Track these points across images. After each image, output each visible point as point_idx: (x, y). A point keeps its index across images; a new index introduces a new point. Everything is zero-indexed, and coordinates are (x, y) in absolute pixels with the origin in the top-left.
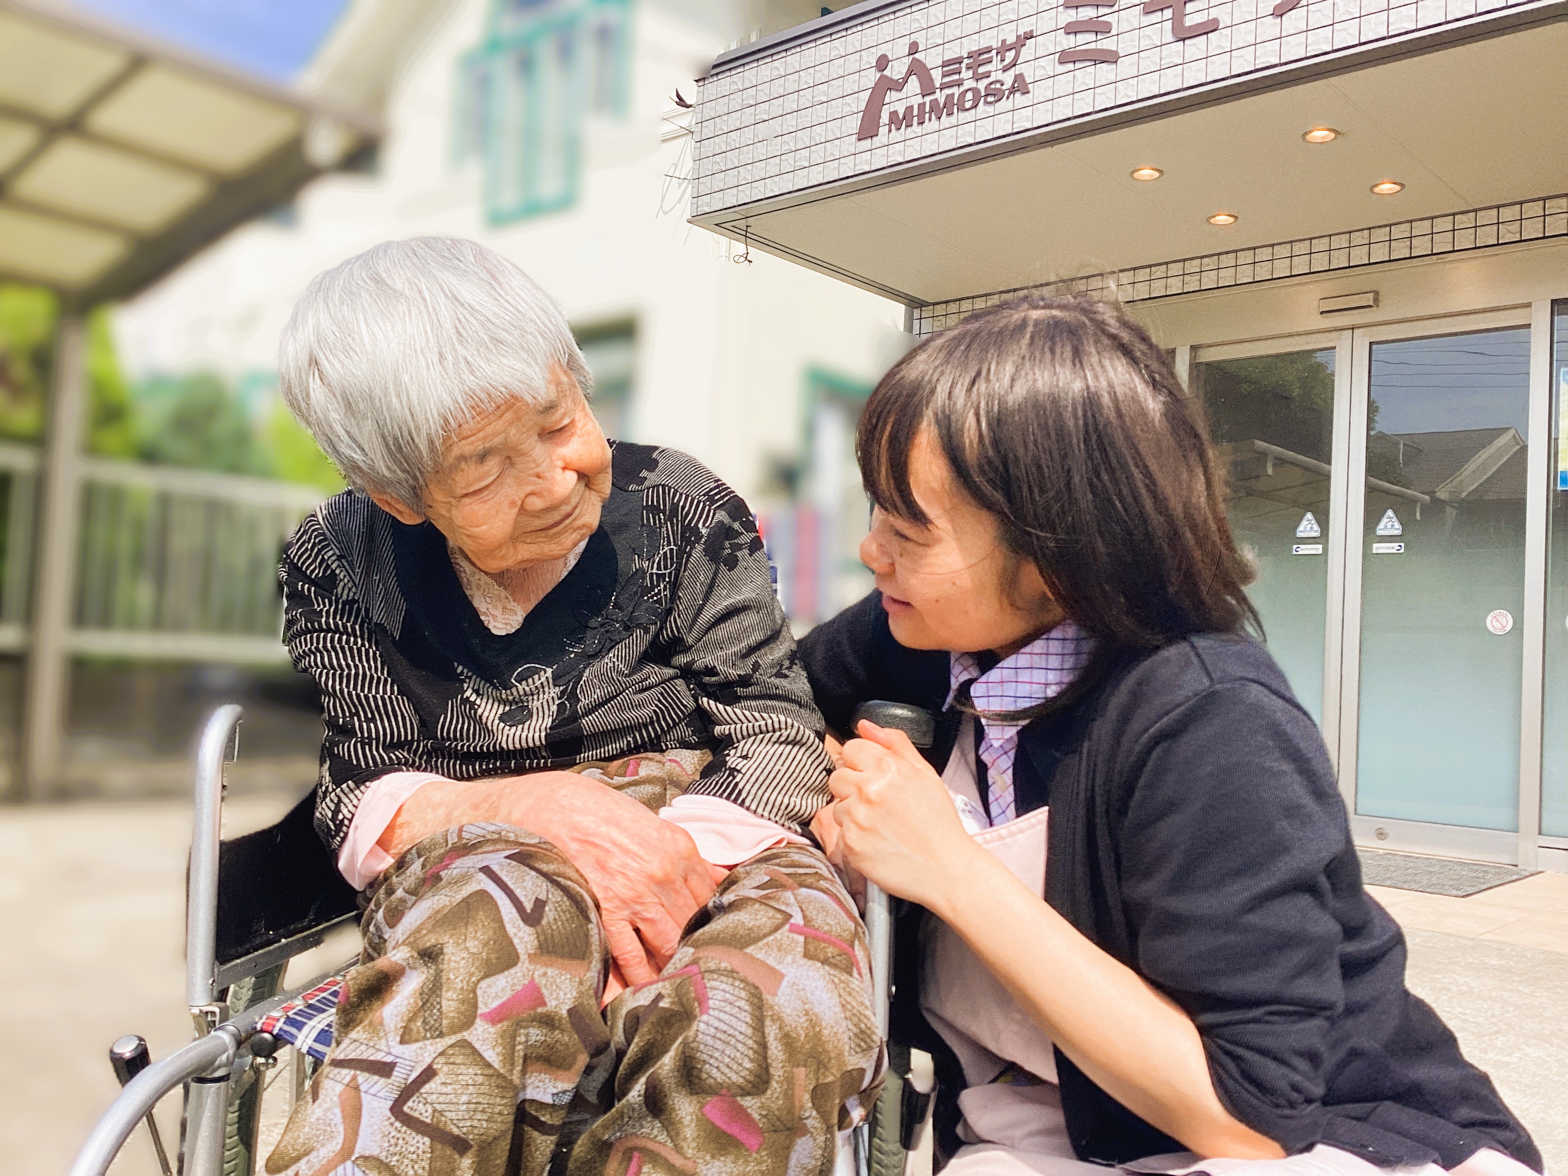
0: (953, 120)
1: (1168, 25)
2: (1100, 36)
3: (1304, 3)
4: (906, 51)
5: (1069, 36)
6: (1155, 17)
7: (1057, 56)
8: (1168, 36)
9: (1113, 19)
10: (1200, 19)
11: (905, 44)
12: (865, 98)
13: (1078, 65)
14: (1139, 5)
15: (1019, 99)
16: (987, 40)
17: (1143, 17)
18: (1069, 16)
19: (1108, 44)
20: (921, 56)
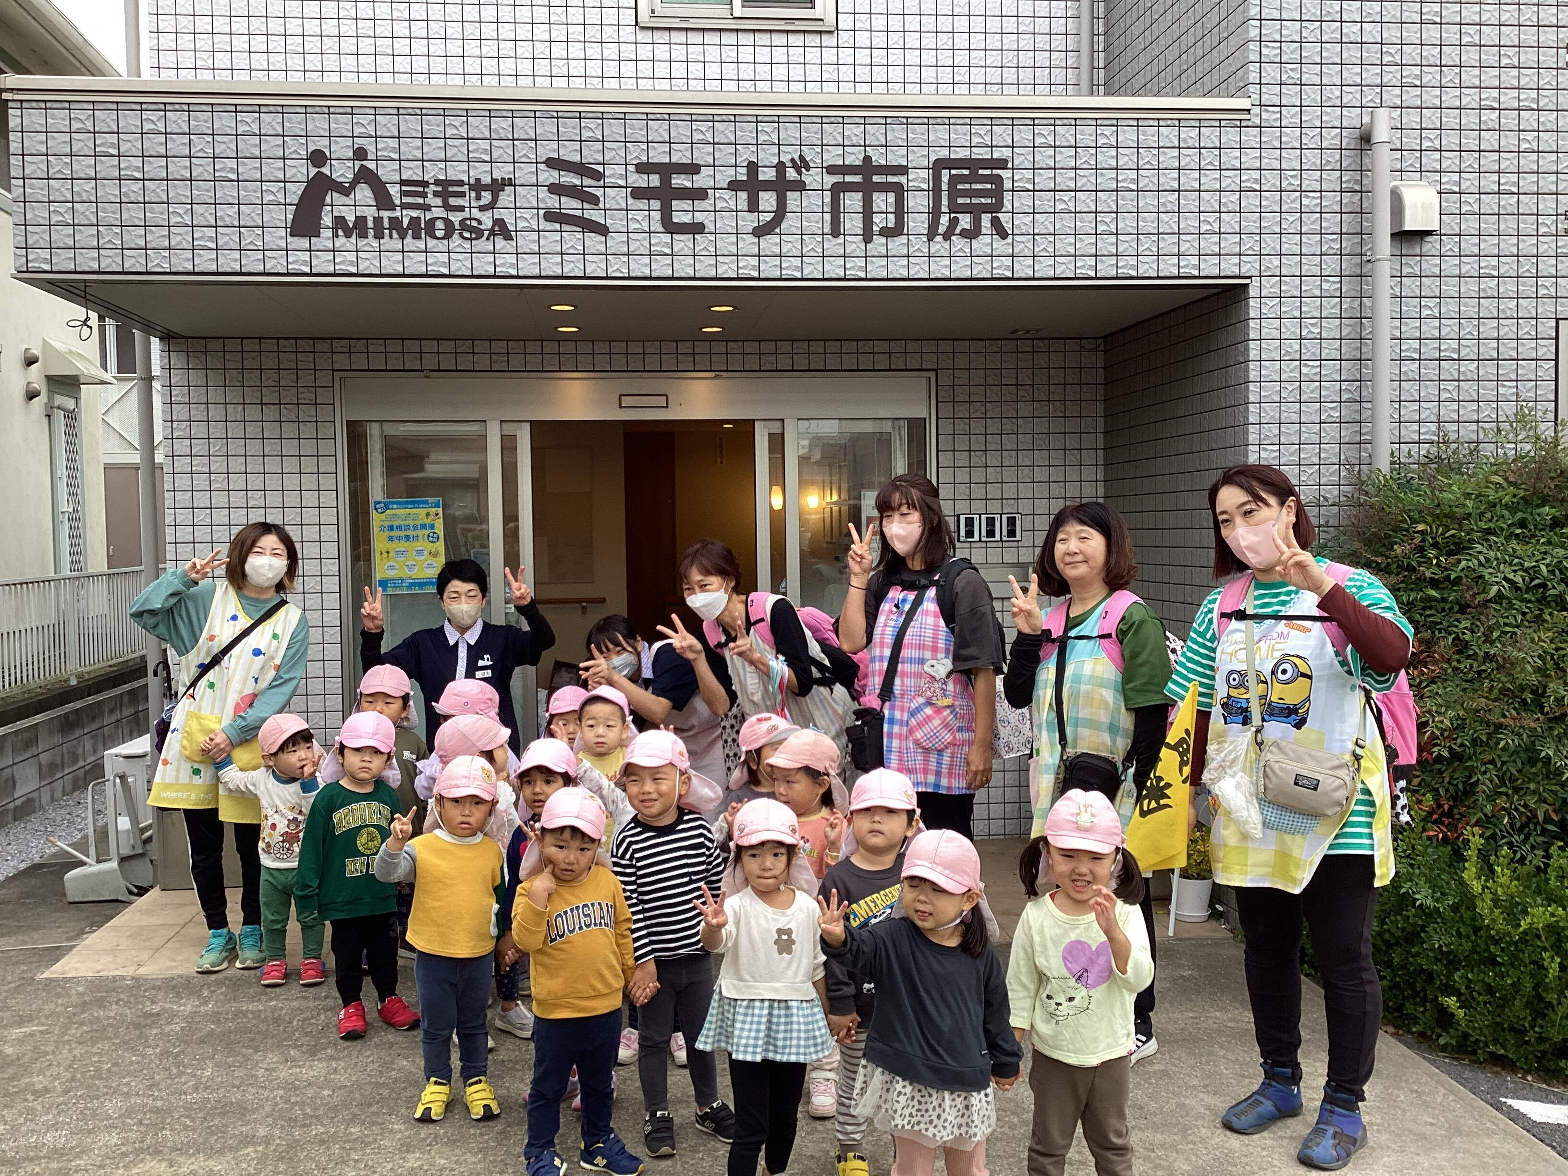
0: (421, 245)
1: (656, 216)
2: (586, 206)
3: (778, 231)
4: (351, 154)
5: (553, 196)
6: (642, 204)
7: (542, 212)
8: (657, 226)
9: (599, 192)
10: (687, 218)
11: (348, 147)
12: (296, 191)
13: (565, 227)
14: (626, 187)
15: (500, 243)
16: (457, 172)
17: (630, 201)
18: (551, 176)
19: (596, 216)
20: (371, 165)
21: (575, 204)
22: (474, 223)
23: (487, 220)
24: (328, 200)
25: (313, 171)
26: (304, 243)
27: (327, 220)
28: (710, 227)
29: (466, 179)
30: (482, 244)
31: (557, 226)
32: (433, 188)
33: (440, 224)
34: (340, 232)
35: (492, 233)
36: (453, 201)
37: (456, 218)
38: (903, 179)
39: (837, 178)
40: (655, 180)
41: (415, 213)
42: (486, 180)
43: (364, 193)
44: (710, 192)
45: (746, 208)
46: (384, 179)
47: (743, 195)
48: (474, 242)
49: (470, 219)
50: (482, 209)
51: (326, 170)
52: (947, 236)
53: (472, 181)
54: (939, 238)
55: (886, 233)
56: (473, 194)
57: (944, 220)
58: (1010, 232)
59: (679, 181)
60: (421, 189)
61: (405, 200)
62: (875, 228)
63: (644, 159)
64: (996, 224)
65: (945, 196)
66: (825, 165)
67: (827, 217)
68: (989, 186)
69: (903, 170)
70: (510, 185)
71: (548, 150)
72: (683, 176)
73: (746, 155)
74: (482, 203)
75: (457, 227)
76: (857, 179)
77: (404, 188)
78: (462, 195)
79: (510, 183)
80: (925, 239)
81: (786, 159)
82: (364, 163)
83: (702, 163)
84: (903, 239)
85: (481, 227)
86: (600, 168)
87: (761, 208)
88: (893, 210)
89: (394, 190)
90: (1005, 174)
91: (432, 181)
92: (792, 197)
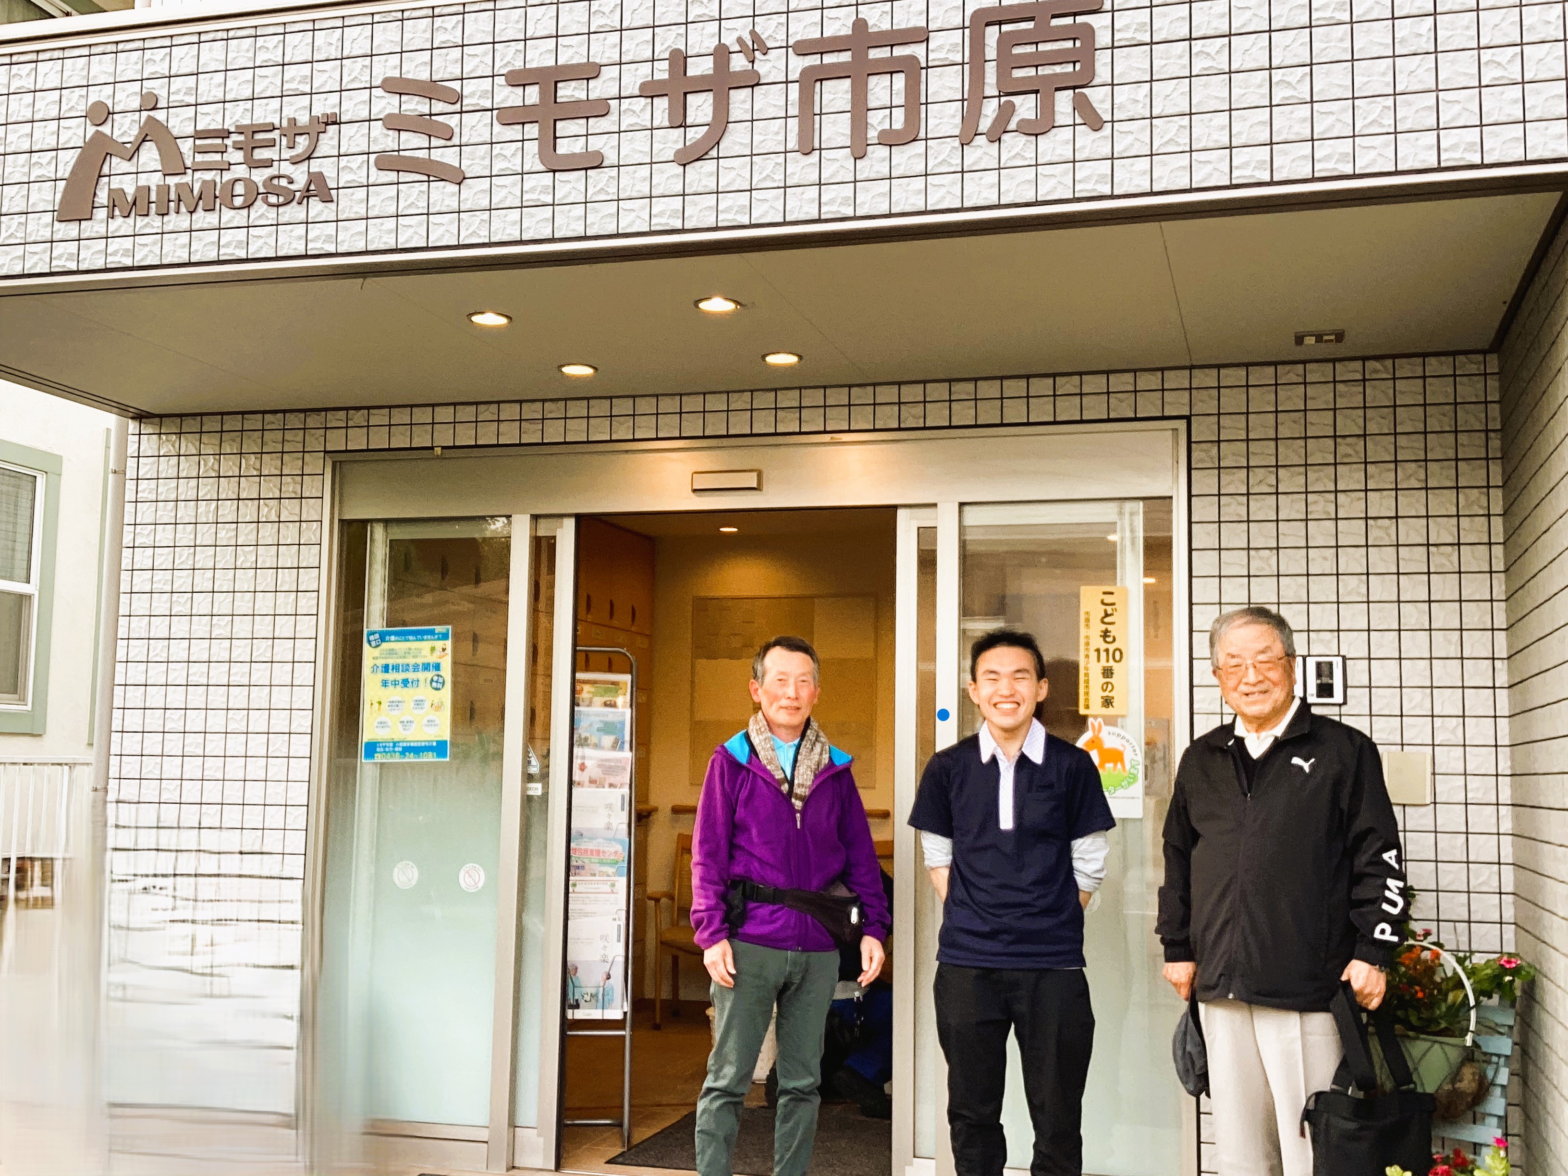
0: (212, 219)
1: (532, 148)
2: (435, 142)
3: (714, 153)
4: (136, 104)
5: (391, 132)
6: (514, 132)
7: (373, 157)
8: (533, 162)
9: (453, 121)
10: (578, 147)
11: (136, 93)
12: (68, 160)
13: (404, 177)
14: (492, 110)
15: (316, 207)
16: (266, 113)
17: (497, 127)
18: (387, 104)
19: (449, 156)
20: (160, 115)
21: (423, 142)
22: (284, 182)
23: (300, 176)
24: (106, 170)
25: (91, 130)
26: (72, 230)
27: (102, 197)
28: (611, 158)
29: (277, 124)
30: (294, 212)
31: (392, 176)
32: (235, 137)
33: (239, 189)
34: (117, 212)
35: (307, 194)
36: (261, 154)
37: (259, 176)
38: (918, 50)
39: (813, 60)
40: (533, 94)
41: (209, 176)
42: (303, 119)
43: (150, 155)
44: (614, 103)
45: (667, 124)
46: (175, 132)
47: (661, 104)
48: (281, 209)
49: (279, 177)
50: (295, 162)
51: (106, 129)
52: (996, 136)
53: (285, 124)
54: (981, 140)
55: (890, 140)
56: (284, 140)
57: (990, 109)
58: (1107, 117)
59: (568, 92)
60: (219, 141)
61: (199, 158)
62: (872, 135)
63: (518, 65)
64: (1082, 106)
65: (991, 70)
66: (791, 43)
67: (793, 124)
68: (1069, 44)
69: (922, 36)
70: (334, 123)
71: (385, 68)
72: (573, 84)
73: (668, 40)
74: (293, 153)
75: (262, 190)
76: (845, 57)
77: (198, 142)
78: (271, 144)
79: (336, 122)
80: (956, 143)
81: (729, 40)
82: (151, 113)
83: (604, 61)
84: (919, 146)
85: (291, 187)
86: (456, 85)
87: (689, 121)
88: (902, 101)
89: (186, 146)
90: (1100, 22)
91: (232, 129)
92: (739, 99)
